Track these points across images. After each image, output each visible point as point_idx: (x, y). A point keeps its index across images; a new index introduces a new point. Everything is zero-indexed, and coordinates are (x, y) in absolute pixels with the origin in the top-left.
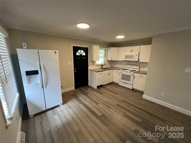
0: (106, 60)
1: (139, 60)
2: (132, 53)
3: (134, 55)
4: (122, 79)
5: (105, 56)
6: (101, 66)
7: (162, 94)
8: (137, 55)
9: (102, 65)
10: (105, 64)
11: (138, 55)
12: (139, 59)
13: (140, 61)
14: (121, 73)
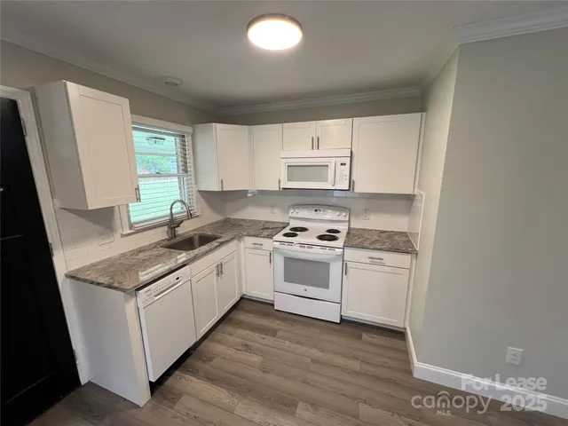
0: (195, 190)
1: (351, 183)
2: (316, 153)
3: (333, 160)
4: (288, 278)
5: (186, 171)
6: (166, 228)
7: (513, 352)
8: (343, 160)
9: (173, 224)
10: (190, 216)
11: (347, 161)
12: (354, 178)
13: (358, 189)
14: (281, 254)
